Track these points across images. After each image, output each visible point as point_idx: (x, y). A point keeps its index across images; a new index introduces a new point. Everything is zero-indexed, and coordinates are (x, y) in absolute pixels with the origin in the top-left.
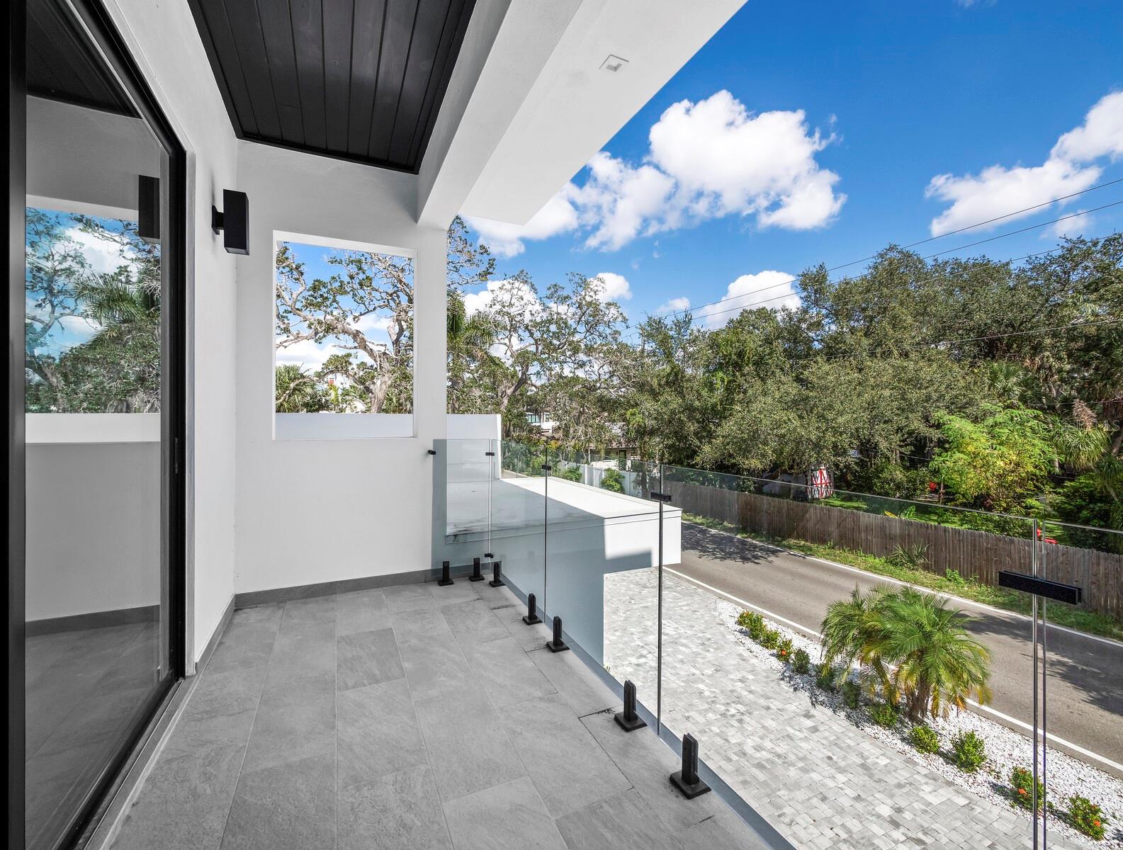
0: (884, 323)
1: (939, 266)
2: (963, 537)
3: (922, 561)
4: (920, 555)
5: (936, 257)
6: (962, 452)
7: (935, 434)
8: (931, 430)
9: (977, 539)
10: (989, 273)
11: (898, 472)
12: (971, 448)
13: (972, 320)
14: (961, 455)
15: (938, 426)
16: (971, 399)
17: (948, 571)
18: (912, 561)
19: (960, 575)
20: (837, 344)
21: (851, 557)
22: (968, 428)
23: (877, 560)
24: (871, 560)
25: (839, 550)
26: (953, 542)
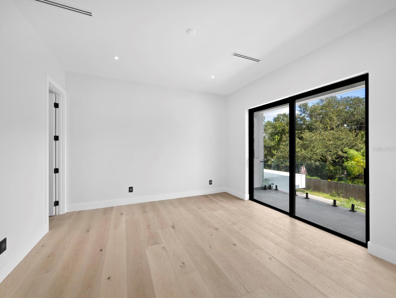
0: (327, 119)
1: (342, 99)
2: (356, 187)
3: (342, 195)
4: (341, 193)
5: (341, 96)
6: (354, 161)
7: (345, 155)
8: (344, 154)
9: (360, 188)
10: (360, 102)
11: (331, 167)
12: (356, 160)
13: (355, 117)
14: (354, 162)
15: (346, 153)
16: (356, 144)
17: (350, 198)
18: (339, 195)
19: (354, 199)
20: (312, 126)
21: (318, 194)
22: (356, 153)
23: (327, 195)
24: (325, 195)
25: (314, 192)
26: (352, 189)
